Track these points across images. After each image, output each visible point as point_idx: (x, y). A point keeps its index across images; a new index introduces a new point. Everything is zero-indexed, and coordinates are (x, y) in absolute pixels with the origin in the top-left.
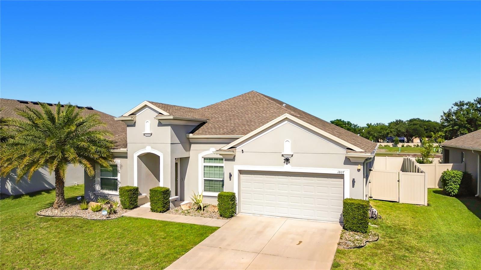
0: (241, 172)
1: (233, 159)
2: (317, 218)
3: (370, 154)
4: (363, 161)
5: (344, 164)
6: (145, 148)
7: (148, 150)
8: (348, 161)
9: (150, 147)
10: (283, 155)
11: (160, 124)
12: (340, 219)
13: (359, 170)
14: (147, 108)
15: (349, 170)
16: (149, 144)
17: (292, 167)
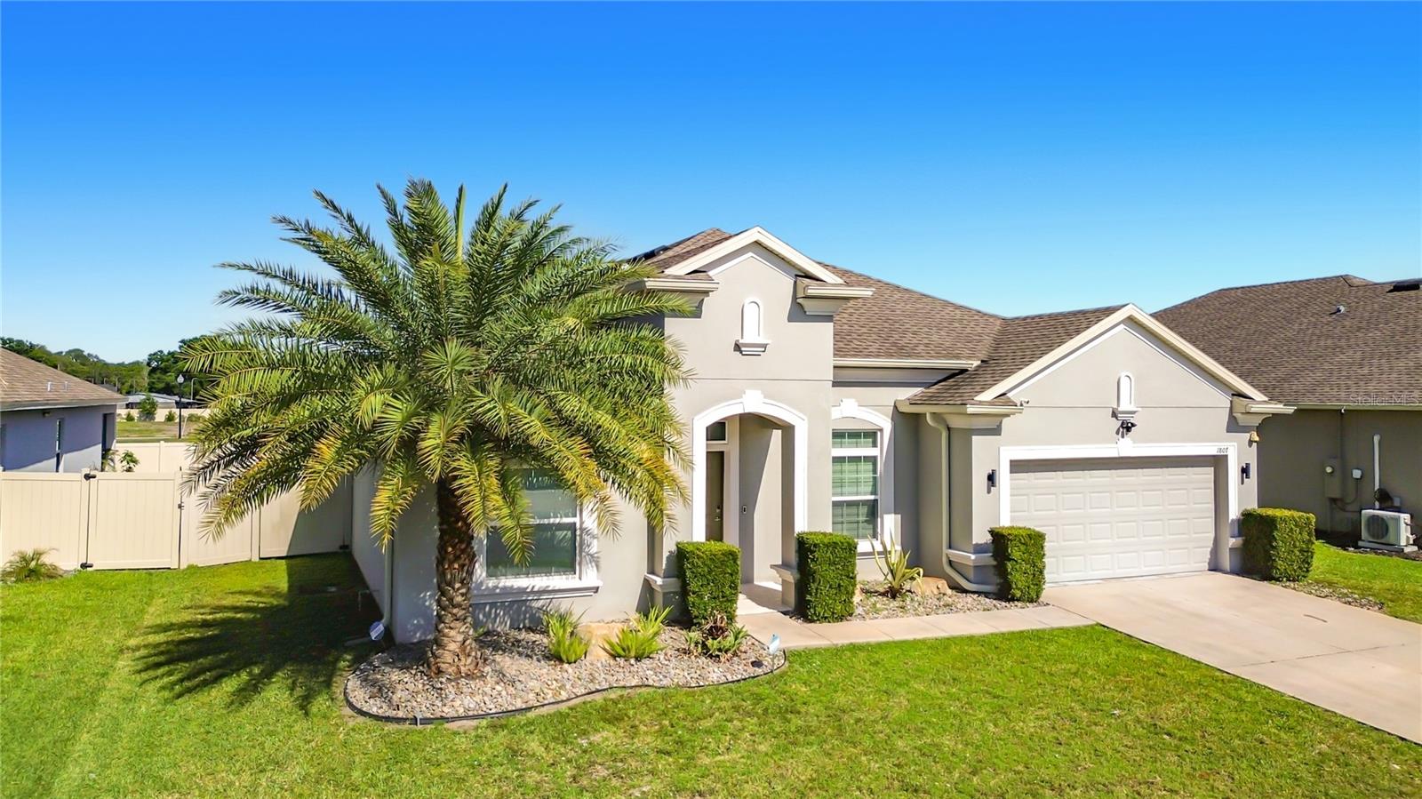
0: (1018, 466)
1: (996, 431)
2: (1171, 568)
3: (1281, 406)
4: (1257, 421)
5: (1228, 432)
6: (742, 397)
7: (754, 402)
8: (1234, 426)
9: (760, 392)
10: (1114, 415)
11: (798, 312)
12: (1209, 564)
13: (1251, 442)
14: (750, 254)
15: (1236, 444)
16: (755, 381)
17: (1136, 445)
